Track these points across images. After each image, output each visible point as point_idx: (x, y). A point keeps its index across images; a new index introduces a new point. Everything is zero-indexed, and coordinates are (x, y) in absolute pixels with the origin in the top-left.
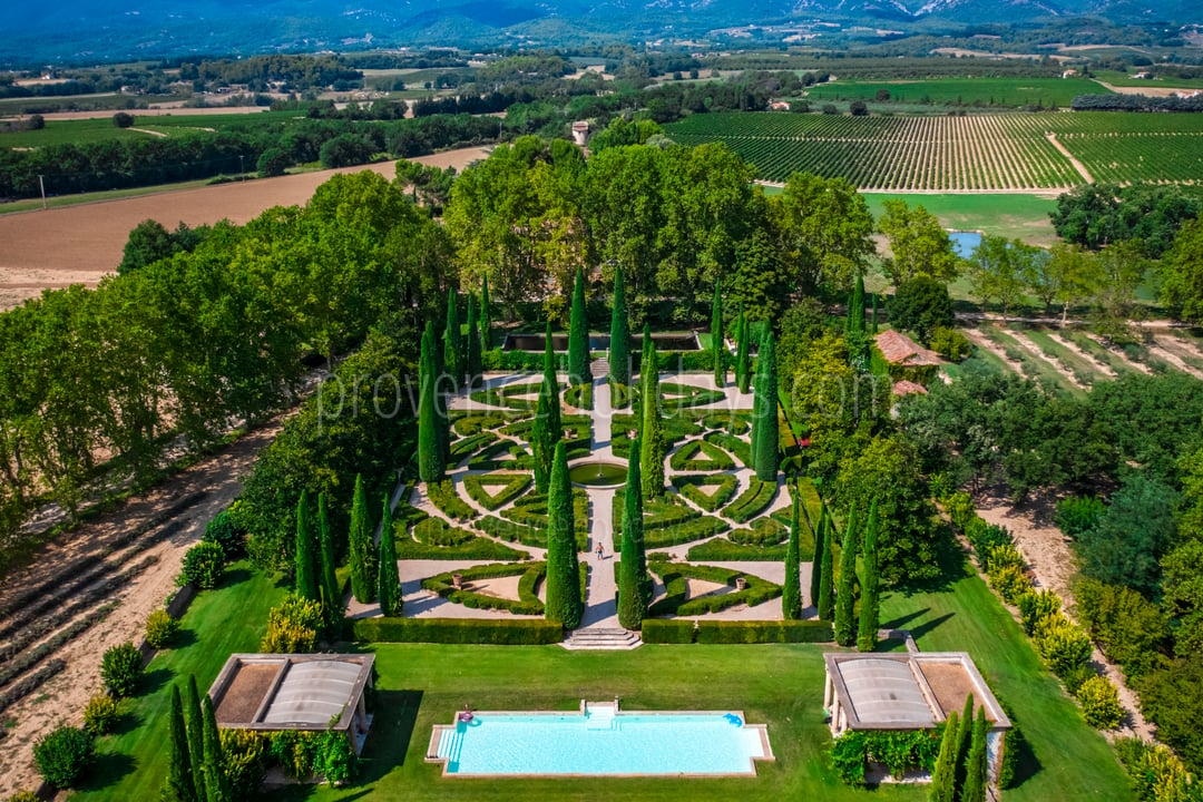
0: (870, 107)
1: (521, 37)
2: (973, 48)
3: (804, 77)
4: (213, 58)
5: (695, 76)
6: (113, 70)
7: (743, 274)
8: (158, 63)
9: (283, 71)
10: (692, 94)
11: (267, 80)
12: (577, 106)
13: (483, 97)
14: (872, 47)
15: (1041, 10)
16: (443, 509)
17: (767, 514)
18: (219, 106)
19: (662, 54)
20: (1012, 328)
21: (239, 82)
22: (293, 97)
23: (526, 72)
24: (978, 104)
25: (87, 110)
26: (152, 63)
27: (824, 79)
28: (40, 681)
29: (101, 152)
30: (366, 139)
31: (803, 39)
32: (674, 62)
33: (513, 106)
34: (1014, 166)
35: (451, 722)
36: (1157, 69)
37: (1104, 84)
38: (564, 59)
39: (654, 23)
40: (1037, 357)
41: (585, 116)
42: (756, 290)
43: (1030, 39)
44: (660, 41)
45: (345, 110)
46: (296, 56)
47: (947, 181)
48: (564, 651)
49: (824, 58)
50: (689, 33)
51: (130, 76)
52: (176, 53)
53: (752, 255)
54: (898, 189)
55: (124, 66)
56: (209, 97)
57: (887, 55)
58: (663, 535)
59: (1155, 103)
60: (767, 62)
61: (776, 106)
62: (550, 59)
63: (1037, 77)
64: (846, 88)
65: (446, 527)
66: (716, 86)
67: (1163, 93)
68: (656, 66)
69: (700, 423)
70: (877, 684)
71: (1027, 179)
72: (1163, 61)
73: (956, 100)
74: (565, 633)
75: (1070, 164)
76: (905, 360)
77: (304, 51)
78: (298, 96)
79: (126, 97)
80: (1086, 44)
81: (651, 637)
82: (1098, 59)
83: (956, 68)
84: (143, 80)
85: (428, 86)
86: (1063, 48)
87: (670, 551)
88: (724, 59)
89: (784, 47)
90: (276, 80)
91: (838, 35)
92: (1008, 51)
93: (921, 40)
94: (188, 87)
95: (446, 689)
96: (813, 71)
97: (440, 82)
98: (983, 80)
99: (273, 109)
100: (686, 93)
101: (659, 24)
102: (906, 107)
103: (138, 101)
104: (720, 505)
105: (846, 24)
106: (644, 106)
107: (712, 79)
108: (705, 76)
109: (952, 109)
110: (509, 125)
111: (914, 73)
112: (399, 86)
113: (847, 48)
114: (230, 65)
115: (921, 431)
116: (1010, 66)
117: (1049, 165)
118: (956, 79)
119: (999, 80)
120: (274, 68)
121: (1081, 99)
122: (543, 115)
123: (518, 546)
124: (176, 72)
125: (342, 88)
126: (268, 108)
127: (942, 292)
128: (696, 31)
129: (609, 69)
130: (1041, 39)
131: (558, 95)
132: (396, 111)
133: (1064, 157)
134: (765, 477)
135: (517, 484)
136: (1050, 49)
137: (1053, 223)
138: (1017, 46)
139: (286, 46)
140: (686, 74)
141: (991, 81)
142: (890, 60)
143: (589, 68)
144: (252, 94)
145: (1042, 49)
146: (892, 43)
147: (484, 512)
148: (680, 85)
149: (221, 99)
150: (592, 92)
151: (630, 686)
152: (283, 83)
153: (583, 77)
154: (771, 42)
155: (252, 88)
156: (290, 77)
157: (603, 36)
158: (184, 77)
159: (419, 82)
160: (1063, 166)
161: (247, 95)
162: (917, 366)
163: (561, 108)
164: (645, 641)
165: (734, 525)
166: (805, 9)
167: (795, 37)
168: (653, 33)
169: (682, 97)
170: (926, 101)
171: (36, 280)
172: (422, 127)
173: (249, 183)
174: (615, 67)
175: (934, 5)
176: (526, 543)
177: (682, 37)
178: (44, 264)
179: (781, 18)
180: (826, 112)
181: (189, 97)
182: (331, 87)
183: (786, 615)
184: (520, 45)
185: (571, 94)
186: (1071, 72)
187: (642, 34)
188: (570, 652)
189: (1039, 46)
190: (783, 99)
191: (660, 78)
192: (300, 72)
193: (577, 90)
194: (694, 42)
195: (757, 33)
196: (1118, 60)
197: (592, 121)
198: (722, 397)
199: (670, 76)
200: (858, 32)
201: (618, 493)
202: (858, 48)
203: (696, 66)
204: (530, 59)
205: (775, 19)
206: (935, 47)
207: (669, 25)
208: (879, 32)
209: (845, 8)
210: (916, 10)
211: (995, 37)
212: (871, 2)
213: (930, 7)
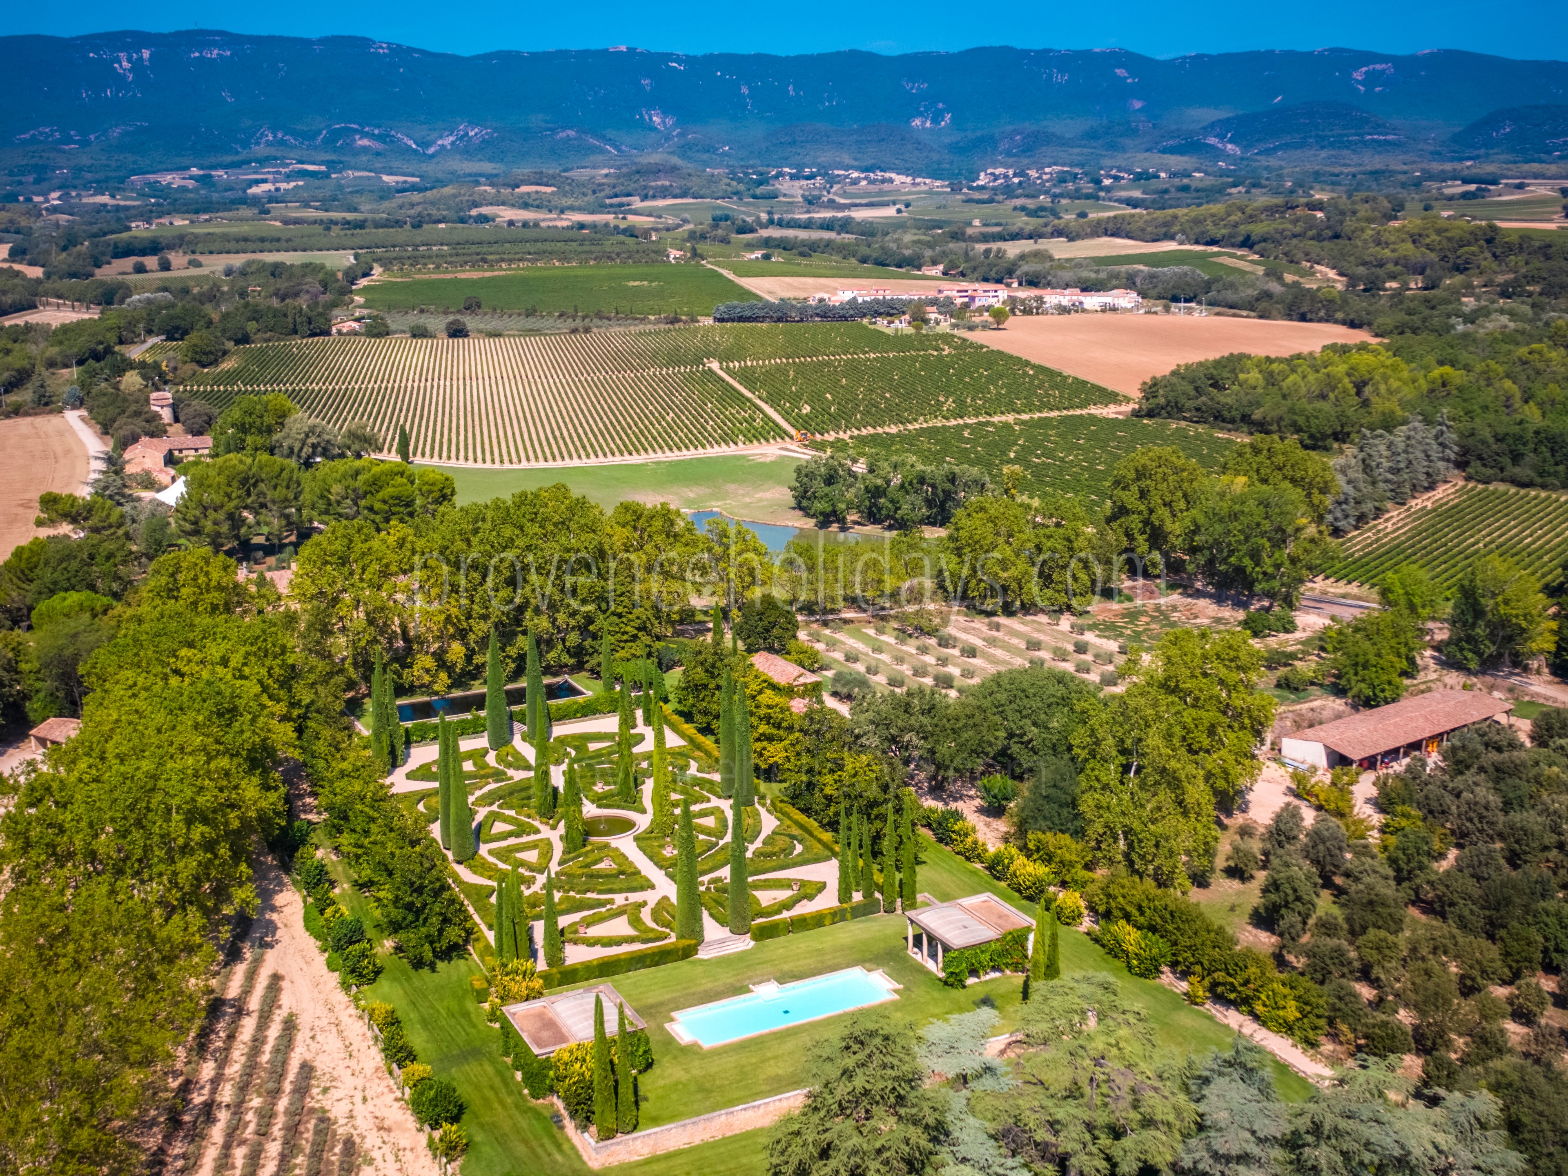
2: (525, 206)
5: (166, 267)
15: (594, 146)
31: (278, 190)
43: (594, 192)
44: (55, 195)
50: (97, 182)
80: (664, 197)
86: (637, 203)
91: (328, 185)
92: (573, 209)
93: (454, 196)
105: (334, 166)
130: (608, 191)
136: (621, 205)
138: (582, 203)
145: (614, 206)
146: (408, 196)
166: (269, 144)
167: (265, 187)
168: (38, 181)
175: (451, 139)
179: (234, 157)
186: (675, 252)
187: (20, 183)
189: (608, 201)
194: (113, 196)
195: (205, 180)
200: (355, 178)
205: (229, 159)
206: (476, 205)
207: (61, 168)
208: (386, 178)
209: (330, 142)
210: (428, 145)
211: (549, 190)
212: (365, 135)
213: (447, 141)
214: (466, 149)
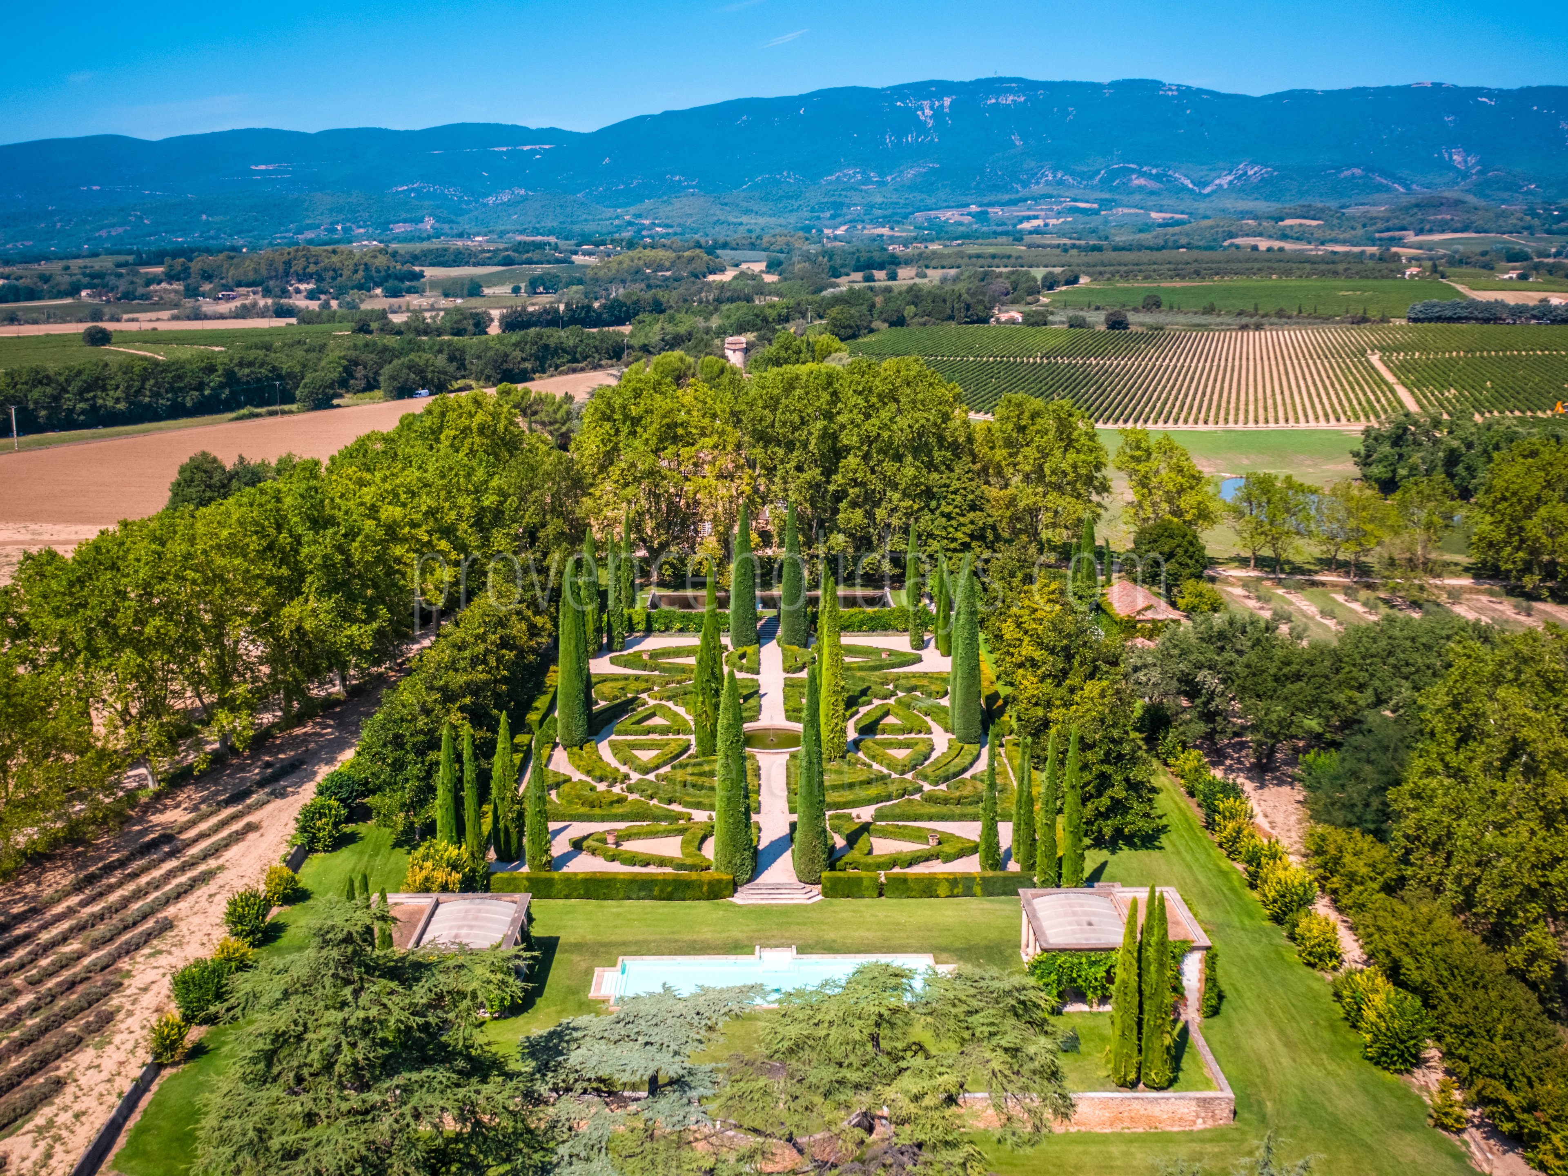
0: (1132, 317)
1: (646, 222)
2: (1284, 237)
3: (1045, 278)
4: (208, 251)
5: (893, 277)
6: (67, 268)
7: (943, 515)
8: (131, 258)
9: (312, 269)
10: (887, 301)
11: (288, 282)
12: (728, 317)
13: (596, 305)
14: (1142, 236)
15: (1381, 184)
16: (588, 773)
17: (967, 775)
18: (222, 317)
19: (847, 246)
20: (1284, 587)
21: (248, 285)
22: (326, 305)
23: (655, 271)
24: (1280, 314)
25: (35, 322)
26: (122, 258)
27: (1074, 280)
28: (149, 936)
29: (84, 377)
30: (441, 361)
31: (1046, 225)
32: (864, 256)
33: (640, 317)
34: (1319, 395)
35: (614, 965)
36: (1537, 267)
37: (1459, 287)
38: (709, 254)
39: (834, 203)
40: (1312, 618)
41: (741, 329)
42: (959, 535)
43: (1364, 226)
44: (844, 228)
45: (406, 323)
46: (330, 248)
47: (1227, 413)
48: (735, 905)
49: (1074, 252)
50: (884, 217)
51: (93, 276)
52: (154, 243)
53: (955, 492)
54: (1160, 424)
55: (80, 262)
56: (208, 306)
57: (1163, 248)
58: (847, 795)
59: (1519, 312)
60: (994, 256)
61: (1004, 317)
62: (687, 254)
63: (1367, 277)
64: (1102, 292)
65: (593, 789)
66: (920, 290)
67: (1530, 298)
68: (838, 262)
69: (891, 687)
70: (1074, 914)
71: (1334, 411)
72: (1548, 256)
73: (1251, 310)
74: (735, 886)
75: (1393, 391)
76: (1139, 613)
77: (338, 242)
78: (334, 304)
79: (89, 305)
80: (1443, 231)
81: (832, 891)
82: (1456, 252)
83: (1257, 266)
84: (112, 280)
85: (516, 290)
86: (1411, 237)
87: (854, 812)
88: (934, 253)
89: (1018, 237)
90: (300, 281)
91: (1095, 222)
92: (1335, 241)
93: (1212, 227)
94: (176, 291)
95: (605, 938)
96: (1058, 270)
97: (534, 285)
98: (1293, 282)
99: (302, 321)
100: (879, 300)
101: (842, 204)
102: (1181, 319)
103: (108, 311)
104: (914, 768)
105: (1105, 204)
106: (821, 317)
107: (918, 281)
108: (906, 276)
109: (1245, 320)
110: (635, 342)
111: (1197, 273)
112: (474, 289)
113: (1107, 238)
114: (235, 261)
115: (1144, 679)
116: (1333, 263)
117: (1365, 394)
118: (1255, 282)
119: (1314, 282)
120: (298, 266)
121: (1418, 308)
122: (682, 329)
123: (676, 808)
124: (159, 270)
125: (395, 293)
126: (294, 321)
127: (1189, 537)
128: (894, 214)
129: (773, 266)
130: (1380, 225)
131: (700, 302)
132: (477, 325)
133: (1386, 383)
134: (966, 739)
135: (674, 748)
136: (1392, 239)
137: (1356, 464)
138: (1347, 235)
139: (310, 235)
140: (880, 275)
141: (1304, 283)
142: (1166, 254)
143: (744, 266)
144: (270, 301)
145: (1381, 239)
146: (1170, 230)
147: (635, 777)
148: (871, 289)
149: (224, 307)
150: (749, 299)
151: (809, 934)
152: (311, 286)
153: (735, 278)
154: (1000, 229)
155: (267, 293)
156: (320, 279)
157: (762, 221)
158: (171, 277)
159: (503, 284)
160: (1384, 395)
161: (261, 303)
162: (1154, 621)
163: (706, 319)
164: (825, 894)
165: (927, 787)
166: (1047, 183)
167: (1035, 223)
168: (833, 217)
169: (872, 306)
170: (1210, 310)
171: (28, 537)
172: (516, 345)
173: (286, 418)
174: (780, 264)
175: (1230, 178)
176: (688, 805)
177: (876, 222)
178: (34, 517)
179: (1014, 196)
180: (1071, 326)
181: (177, 306)
182: (378, 291)
183: (983, 868)
184: (644, 233)
185: (719, 301)
186: (1415, 270)
187: (819, 218)
188: (740, 906)
189: (1377, 235)
190: (1016, 307)
191: (843, 280)
192: (334, 270)
193: (728, 294)
194: (892, 229)
195: (981, 217)
196: (1484, 254)
197: (751, 336)
198: (919, 660)
199: (858, 276)
200: (1124, 215)
201: (793, 756)
202: (1120, 238)
203: (892, 263)
204: (661, 253)
205: (1007, 197)
206: (1231, 235)
207: (855, 205)
208: (1154, 215)
209: (1106, 183)
210: (1205, 184)
211: (1314, 223)
212: (1142, 174)
213: (1225, 181)
214: (1243, 188)
